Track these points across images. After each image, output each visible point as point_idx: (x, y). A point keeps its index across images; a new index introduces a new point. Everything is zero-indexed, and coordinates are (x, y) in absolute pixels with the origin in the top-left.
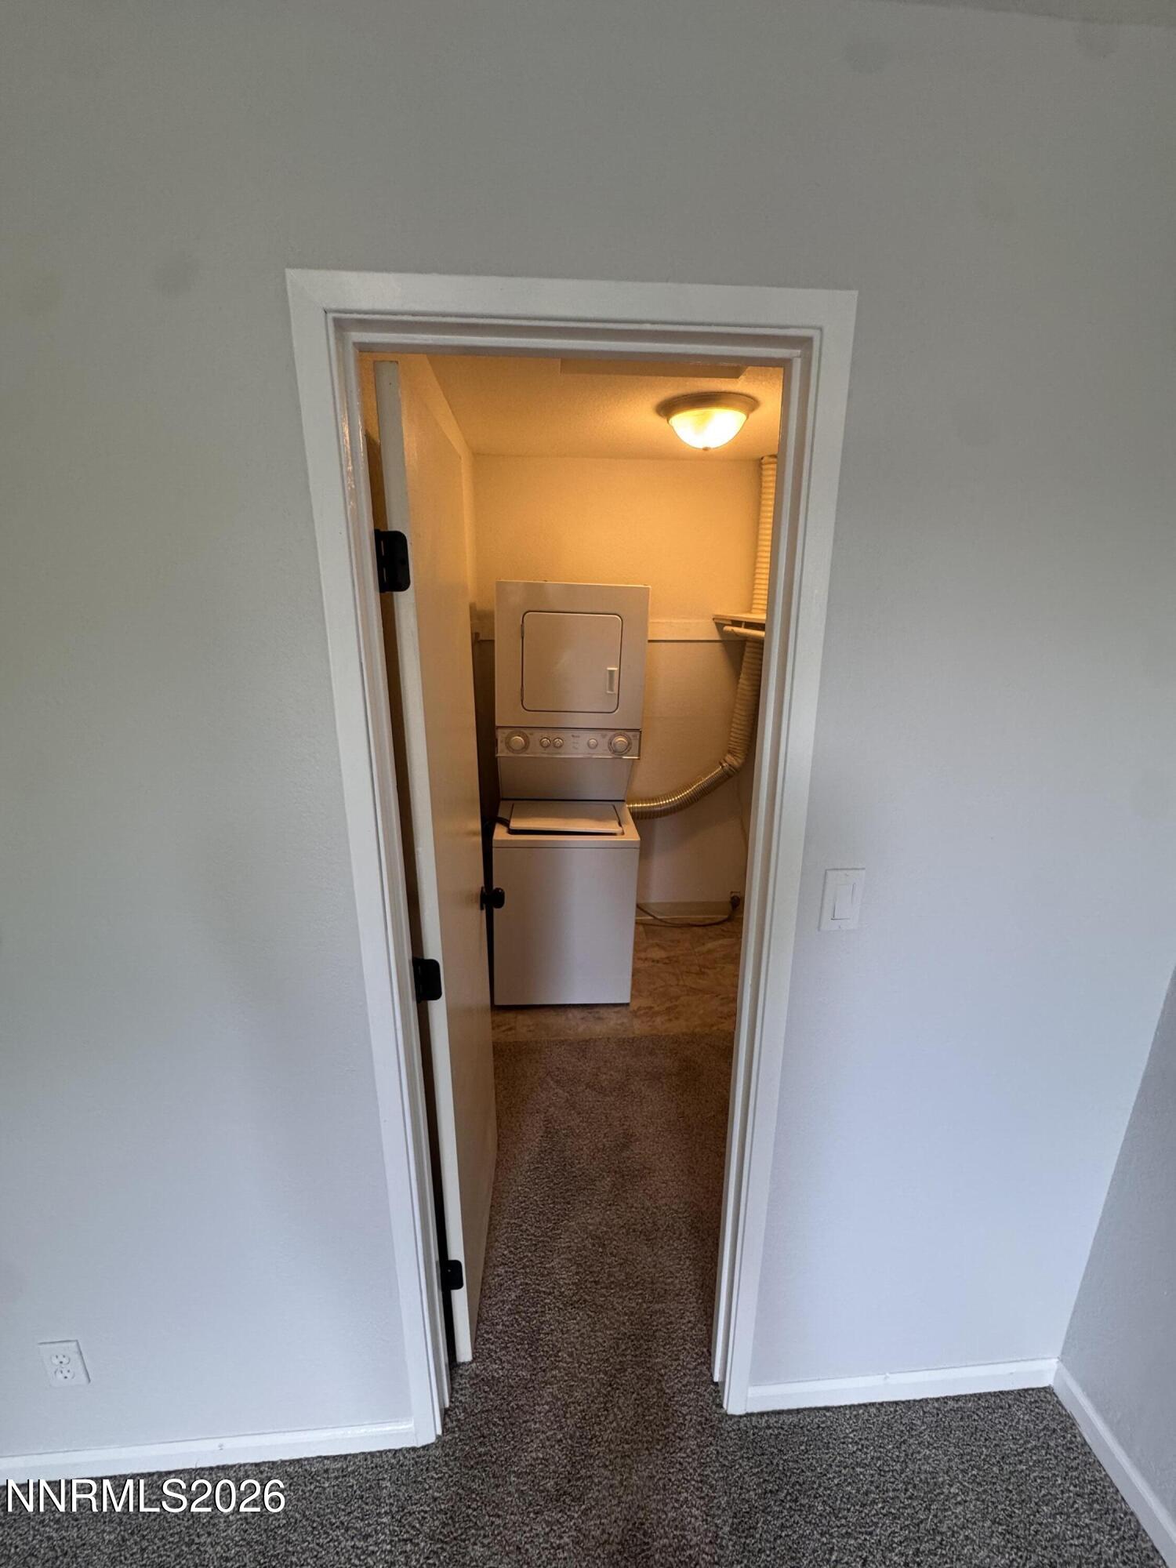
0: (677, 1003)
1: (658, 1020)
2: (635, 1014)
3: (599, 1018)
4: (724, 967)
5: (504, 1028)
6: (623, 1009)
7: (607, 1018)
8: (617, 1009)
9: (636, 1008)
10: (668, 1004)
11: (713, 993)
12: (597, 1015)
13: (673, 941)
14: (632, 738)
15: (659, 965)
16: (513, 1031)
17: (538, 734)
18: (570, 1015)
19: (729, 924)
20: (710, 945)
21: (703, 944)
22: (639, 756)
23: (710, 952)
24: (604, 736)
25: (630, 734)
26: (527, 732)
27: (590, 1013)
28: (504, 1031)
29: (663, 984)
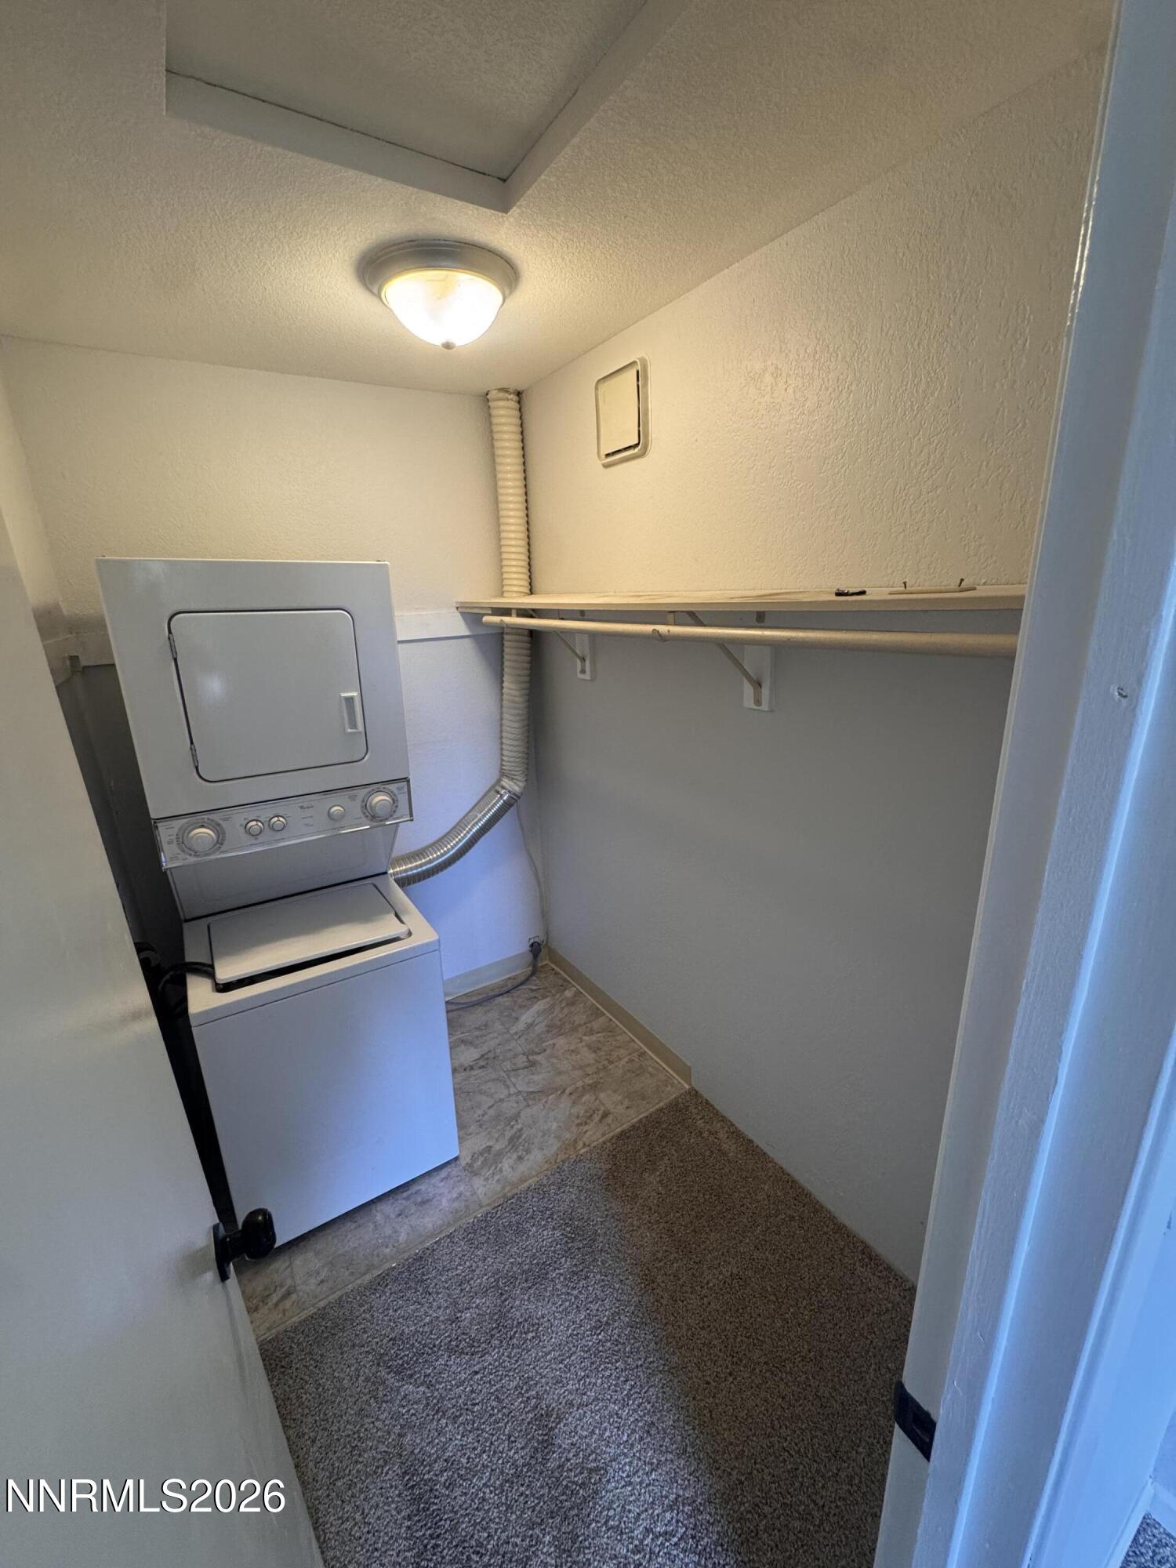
0: (519, 1126)
1: (506, 1164)
2: (471, 1170)
3: (424, 1203)
4: (554, 1045)
5: (275, 1298)
6: (454, 1171)
7: (434, 1196)
8: (444, 1173)
9: (468, 1160)
10: (508, 1134)
11: (556, 1090)
12: (419, 1200)
13: (478, 1029)
14: (396, 792)
15: (474, 1073)
16: (294, 1296)
17: (239, 817)
18: (379, 1217)
19: (534, 978)
20: (526, 1017)
21: (517, 1019)
22: (411, 815)
23: (530, 1026)
24: (353, 798)
25: (393, 787)
26: (214, 816)
27: (408, 1198)
28: (276, 1305)
29: (490, 1102)
